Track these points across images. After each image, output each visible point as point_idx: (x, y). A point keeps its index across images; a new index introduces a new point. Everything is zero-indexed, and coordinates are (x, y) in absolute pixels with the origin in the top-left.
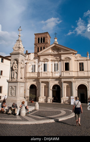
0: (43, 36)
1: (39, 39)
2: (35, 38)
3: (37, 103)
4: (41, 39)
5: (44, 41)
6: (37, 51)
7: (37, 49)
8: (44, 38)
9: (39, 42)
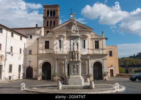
0: (53, 9)
1: (48, 11)
4: (51, 11)
5: (54, 14)
6: (46, 25)
7: (46, 23)
8: (54, 11)
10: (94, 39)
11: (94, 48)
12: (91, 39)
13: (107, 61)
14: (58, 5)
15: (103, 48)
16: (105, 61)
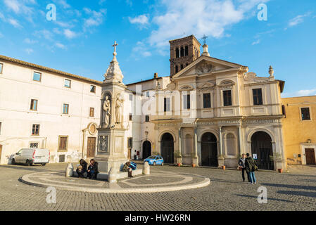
0: (184, 44)
1: (177, 50)
2: (171, 49)
3: (147, 164)
4: (182, 48)
5: (187, 53)
7: (175, 69)
8: (187, 47)
9: (177, 56)
10: (249, 85)
11: (252, 104)
12: (245, 86)
13: (282, 129)
14: (192, 36)
15: (273, 103)
16: (277, 130)
